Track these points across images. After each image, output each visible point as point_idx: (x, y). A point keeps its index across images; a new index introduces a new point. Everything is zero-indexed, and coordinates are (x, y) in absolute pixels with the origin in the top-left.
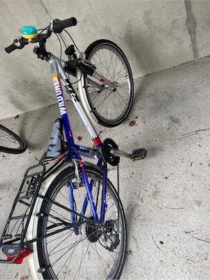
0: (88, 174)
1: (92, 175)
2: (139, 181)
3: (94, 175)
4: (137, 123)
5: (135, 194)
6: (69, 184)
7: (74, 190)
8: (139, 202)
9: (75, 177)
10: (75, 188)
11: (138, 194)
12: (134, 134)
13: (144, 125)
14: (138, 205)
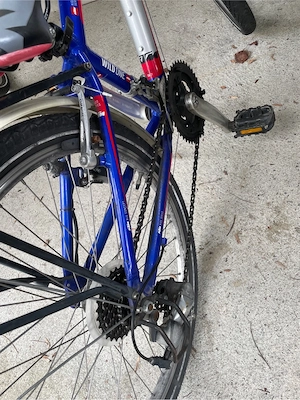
0: (120, 148)
1: (130, 153)
2: (237, 193)
3: (135, 156)
4: (254, 56)
5: (223, 220)
6: (62, 168)
7: (77, 190)
8: (231, 242)
9: (79, 148)
10: (82, 182)
11: (230, 221)
12: (242, 81)
13: (271, 63)
14: (226, 245)
